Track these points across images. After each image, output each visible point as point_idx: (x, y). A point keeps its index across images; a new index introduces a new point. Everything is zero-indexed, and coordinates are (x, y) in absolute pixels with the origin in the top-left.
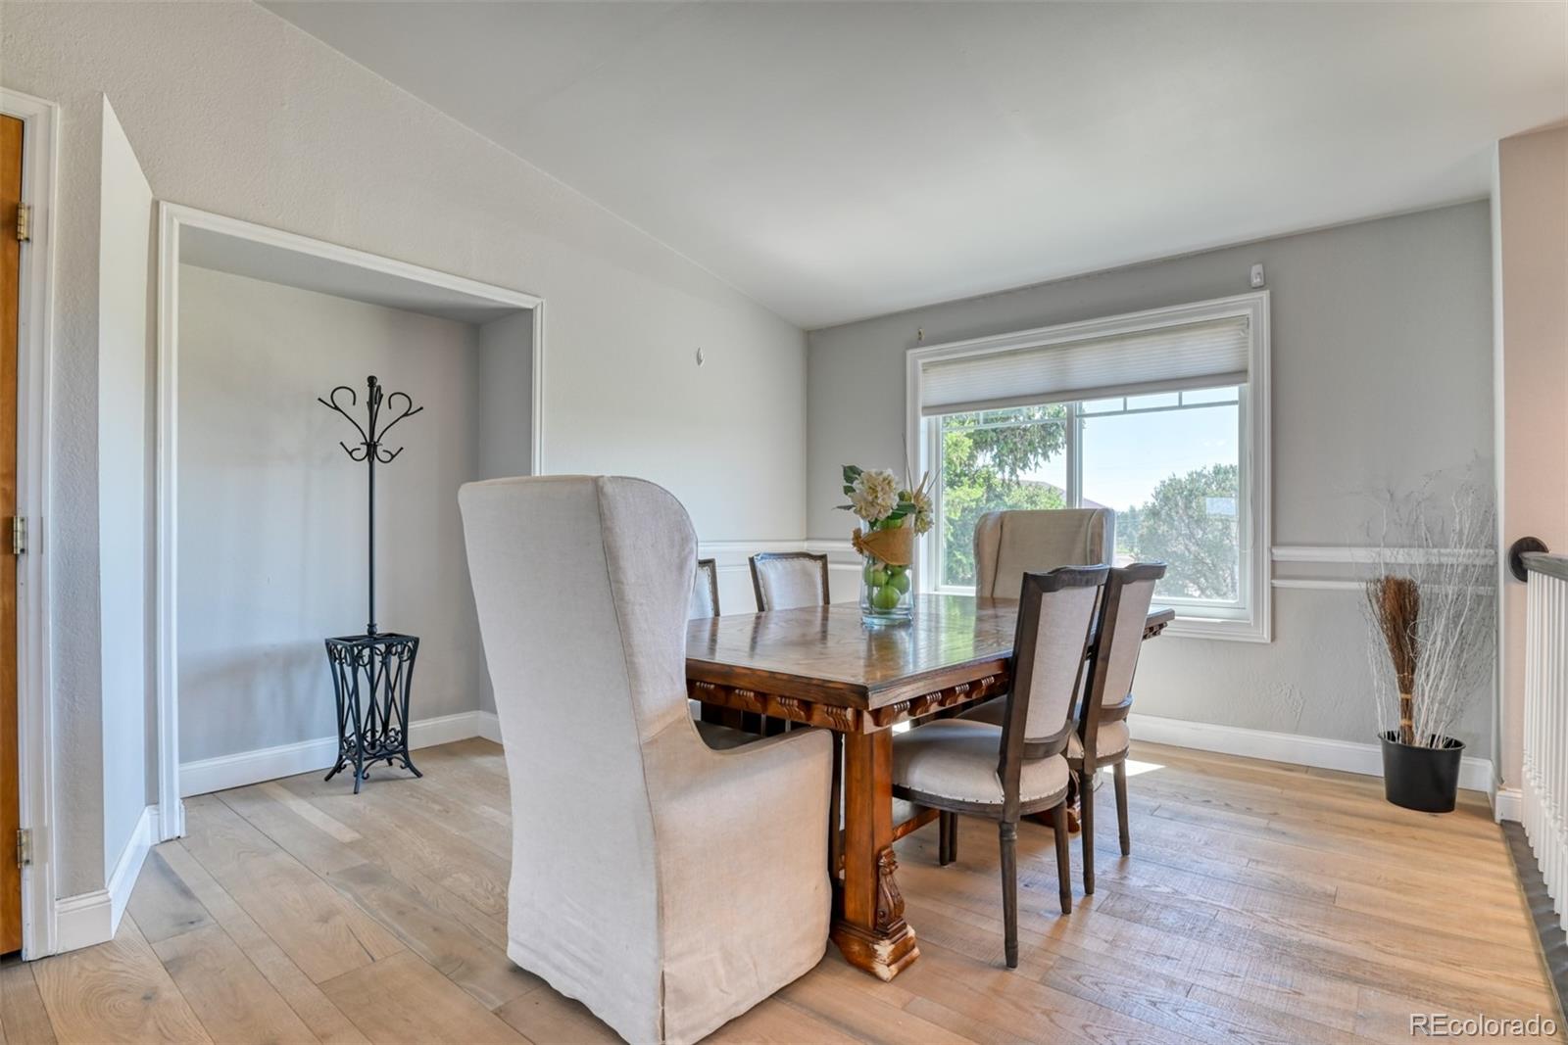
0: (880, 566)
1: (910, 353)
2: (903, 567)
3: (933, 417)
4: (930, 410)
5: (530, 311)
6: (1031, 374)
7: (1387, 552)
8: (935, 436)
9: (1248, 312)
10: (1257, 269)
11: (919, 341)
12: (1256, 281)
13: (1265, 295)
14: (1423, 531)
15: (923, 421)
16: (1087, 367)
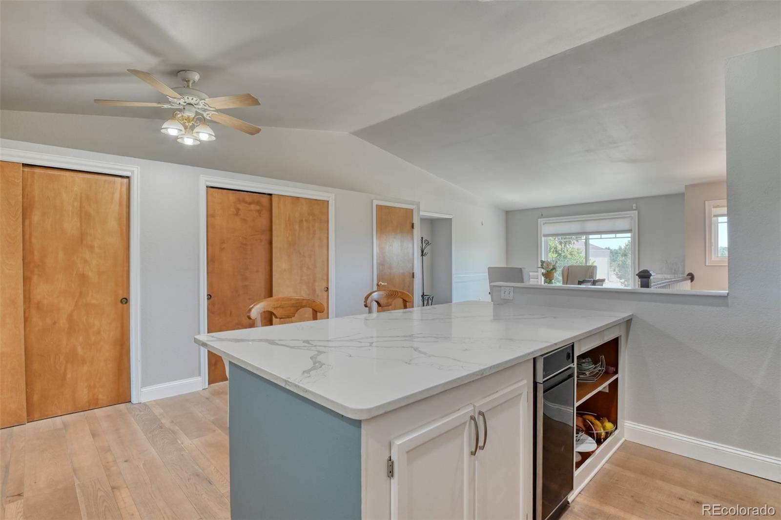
0: (548, 279)
1: (539, 219)
2: (552, 280)
3: (546, 238)
4: (545, 236)
5: (451, 219)
6: (575, 227)
7: (665, 275)
8: (546, 242)
9: (633, 215)
10: (634, 205)
11: (542, 216)
12: (634, 208)
13: (636, 212)
14: (673, 271)
15: (543, 239)
16: (590, 226)
